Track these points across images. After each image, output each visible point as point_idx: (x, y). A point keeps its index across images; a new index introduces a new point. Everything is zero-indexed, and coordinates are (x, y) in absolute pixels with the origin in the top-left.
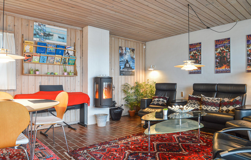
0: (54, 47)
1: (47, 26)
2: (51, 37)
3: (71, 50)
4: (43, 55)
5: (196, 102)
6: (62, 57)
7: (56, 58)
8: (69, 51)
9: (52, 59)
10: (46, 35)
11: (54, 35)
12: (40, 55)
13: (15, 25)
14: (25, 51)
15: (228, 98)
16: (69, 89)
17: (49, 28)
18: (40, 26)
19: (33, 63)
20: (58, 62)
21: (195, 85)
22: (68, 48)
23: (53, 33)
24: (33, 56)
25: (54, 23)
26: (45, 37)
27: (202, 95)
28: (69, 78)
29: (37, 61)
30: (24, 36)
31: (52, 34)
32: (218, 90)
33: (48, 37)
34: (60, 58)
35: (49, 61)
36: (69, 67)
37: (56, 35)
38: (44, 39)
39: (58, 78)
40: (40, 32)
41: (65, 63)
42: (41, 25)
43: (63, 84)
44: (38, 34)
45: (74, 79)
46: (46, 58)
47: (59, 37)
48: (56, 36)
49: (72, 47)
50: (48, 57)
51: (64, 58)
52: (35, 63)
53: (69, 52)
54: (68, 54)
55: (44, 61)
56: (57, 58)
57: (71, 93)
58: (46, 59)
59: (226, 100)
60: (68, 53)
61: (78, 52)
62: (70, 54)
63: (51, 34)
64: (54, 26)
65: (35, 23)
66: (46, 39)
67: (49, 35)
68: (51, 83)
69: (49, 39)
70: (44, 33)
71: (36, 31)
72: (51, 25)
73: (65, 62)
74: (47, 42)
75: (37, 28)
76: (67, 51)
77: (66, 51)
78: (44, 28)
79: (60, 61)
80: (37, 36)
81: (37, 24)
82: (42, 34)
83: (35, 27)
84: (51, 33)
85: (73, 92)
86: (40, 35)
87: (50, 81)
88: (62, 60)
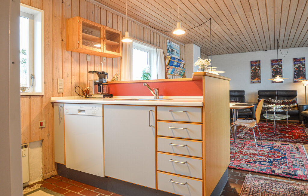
2: (173, 52)
5: (265, 104)
12: (173, 68)
15: (287, 99)
20: (178, 73)
21: (259, 91)
22: (182, 61)
24: (170, 68)
27: (269, 98)
32: (278, 94)
35: (174, 73)
41: (180, 74)
44: (169, 50)
47: (177, 53)
53: (182, 65)
54: (181, 67)
59: (286, 101)
63: (173, 49)
64: (174, 42)
75: (169, 45)
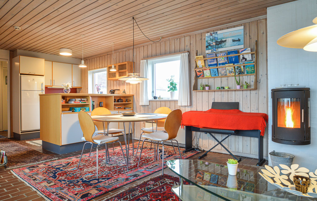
0: (225, 55)
1: (219, 32)
2: (223, 44)
3: (248, 53)
4: (213, 68)
6: (234, 66)
7: (227, 68)
8: (244, 55)
9: (222, 70)
10: (218, 43)
11: (227, 39)
12: (209, 68)
13: (190, 44)
14: (198, 67)
16: (248, 108)
17: (221, 34)
18: (212, 36)
19: (206, 78)
20: (231, 72)
22: (242, 51)
23: (226, 38)
24: (204, 71)
25: (227, 25)
26: (217, 46)
28: (249, 92)
29: (209, 75)
30: (198, 52)
31: (225, 40)
33: (220, 46)
34: (232, 67)
35: (221, 74)
36: (249, 77)
37: (229, 39)
38: (216, 49)
39: (234, 92)
40: (211, 42)
41: (241, 73)
42: (213, 34)
43: (240, 101)
44: (210, 45)
45: (256, 93)
46: (216, 70)
47: (234, 41)
48: (229, 41)
49: (248, 49)
50: (217, 69)
51: (238, 67)
52: (208, 78)
53: (246, 56)
54: (245, 60)
55: (215, 75)
56: (229, 68)
57: (252, 113)
58: (217, 72)
60: (244, 58)
61: (262, 53)
62: (248, 59)
63: (223, 40)
64: (227, 28)
65: (207, 34)
66: (219, 47)
67: (222, 42)
68: (225, 100)
69: (222, 47)
70: (216, 42)
71: (208, 43)
72: (224, 29)
73: (240, 71)
74: (219, 51)
75: (209, 39)
76: (242, 55)
77: (241, 57)
78: (216, 36)
79: (233, 71)
80: (210, 47)
81: (209, 34)
82: (214, 44)
83: (207, 39)
84: (224, 38)
85: (256, 112)
86: (212, 45)
87: (224, 97)
88: (236, 70)
